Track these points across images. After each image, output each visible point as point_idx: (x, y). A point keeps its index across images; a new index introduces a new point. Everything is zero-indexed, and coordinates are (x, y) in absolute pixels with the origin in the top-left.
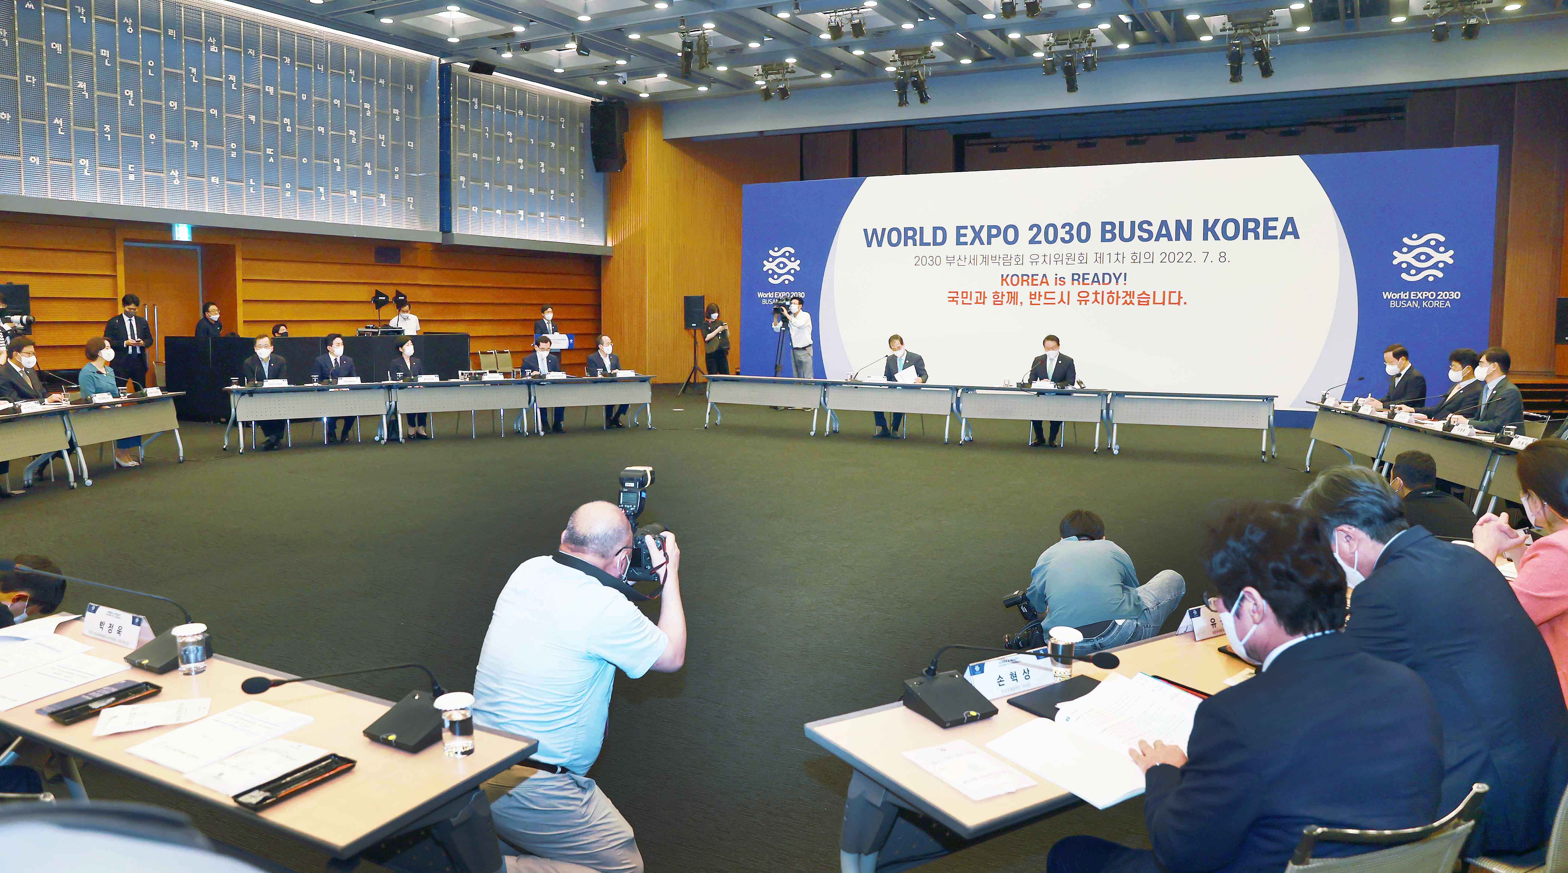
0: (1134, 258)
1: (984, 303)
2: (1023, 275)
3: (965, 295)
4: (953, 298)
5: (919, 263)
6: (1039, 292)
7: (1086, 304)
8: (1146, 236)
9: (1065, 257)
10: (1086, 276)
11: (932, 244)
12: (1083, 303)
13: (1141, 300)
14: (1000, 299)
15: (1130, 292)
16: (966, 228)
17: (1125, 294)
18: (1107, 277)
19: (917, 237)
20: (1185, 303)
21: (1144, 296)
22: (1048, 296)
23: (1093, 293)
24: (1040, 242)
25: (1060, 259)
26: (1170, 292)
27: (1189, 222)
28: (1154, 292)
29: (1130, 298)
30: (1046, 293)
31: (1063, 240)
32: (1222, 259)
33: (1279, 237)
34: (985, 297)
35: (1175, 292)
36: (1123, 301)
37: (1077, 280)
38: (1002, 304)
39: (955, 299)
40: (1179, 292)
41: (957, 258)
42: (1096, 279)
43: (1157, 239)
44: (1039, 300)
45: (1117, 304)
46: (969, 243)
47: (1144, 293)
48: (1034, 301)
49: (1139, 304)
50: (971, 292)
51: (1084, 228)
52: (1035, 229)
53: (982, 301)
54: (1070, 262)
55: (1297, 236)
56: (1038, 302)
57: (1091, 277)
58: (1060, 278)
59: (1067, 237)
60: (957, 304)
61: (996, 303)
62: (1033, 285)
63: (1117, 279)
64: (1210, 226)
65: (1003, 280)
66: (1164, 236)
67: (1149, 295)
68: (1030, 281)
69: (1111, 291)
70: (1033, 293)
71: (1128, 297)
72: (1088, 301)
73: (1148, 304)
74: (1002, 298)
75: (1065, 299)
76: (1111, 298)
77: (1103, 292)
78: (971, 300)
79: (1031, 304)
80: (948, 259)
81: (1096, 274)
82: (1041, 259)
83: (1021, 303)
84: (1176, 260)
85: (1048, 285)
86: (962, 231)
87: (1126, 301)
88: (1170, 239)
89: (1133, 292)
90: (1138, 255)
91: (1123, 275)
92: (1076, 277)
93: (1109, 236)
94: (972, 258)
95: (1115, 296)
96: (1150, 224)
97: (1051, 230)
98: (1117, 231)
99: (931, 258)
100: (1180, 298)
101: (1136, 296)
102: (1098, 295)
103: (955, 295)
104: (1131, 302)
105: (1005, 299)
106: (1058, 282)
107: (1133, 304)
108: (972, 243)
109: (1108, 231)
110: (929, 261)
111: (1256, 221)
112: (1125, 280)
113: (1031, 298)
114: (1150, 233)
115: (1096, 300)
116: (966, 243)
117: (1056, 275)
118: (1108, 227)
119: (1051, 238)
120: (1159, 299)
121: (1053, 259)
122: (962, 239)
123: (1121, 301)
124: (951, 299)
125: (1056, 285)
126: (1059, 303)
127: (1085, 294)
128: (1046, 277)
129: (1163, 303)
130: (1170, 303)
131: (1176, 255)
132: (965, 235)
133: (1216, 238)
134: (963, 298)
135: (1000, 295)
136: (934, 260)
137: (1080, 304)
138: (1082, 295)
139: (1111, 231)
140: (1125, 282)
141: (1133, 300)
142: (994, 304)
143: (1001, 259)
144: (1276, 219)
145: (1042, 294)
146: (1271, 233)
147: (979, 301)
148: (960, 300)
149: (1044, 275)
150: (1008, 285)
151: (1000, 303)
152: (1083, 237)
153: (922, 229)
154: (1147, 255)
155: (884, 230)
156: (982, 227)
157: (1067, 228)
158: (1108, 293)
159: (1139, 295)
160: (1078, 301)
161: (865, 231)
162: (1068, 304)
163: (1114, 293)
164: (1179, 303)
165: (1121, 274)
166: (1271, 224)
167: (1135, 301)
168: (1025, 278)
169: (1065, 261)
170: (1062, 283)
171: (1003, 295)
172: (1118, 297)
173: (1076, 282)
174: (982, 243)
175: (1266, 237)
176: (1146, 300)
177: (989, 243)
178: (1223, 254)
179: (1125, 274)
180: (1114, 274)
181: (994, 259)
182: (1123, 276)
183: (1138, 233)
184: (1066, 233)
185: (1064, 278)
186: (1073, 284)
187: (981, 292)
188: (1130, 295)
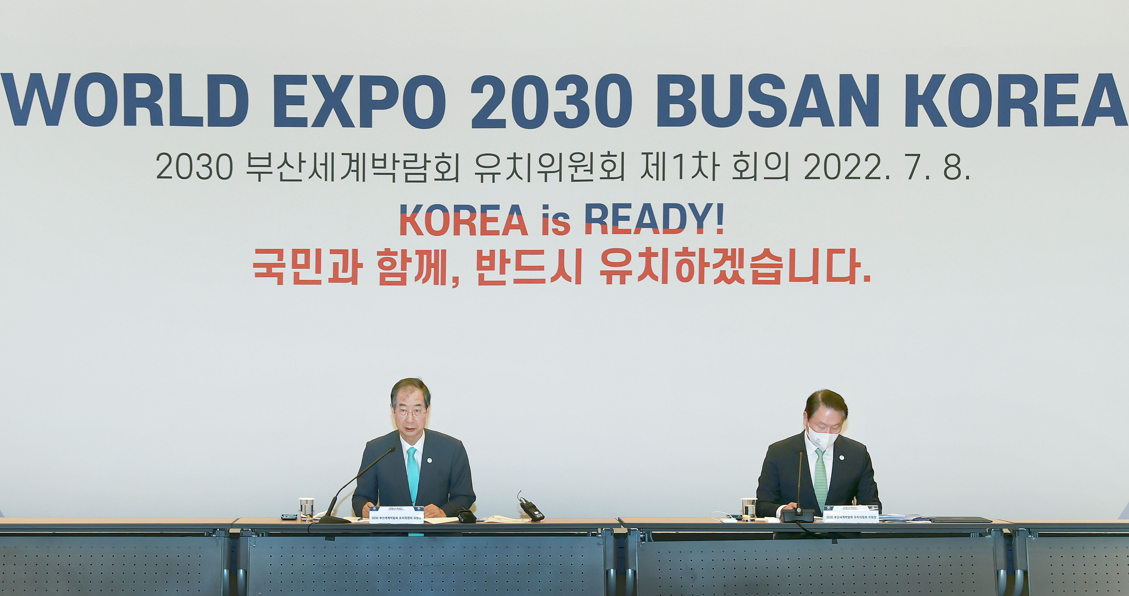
0: (741, 166)
1: (354, 280)
2: (458, 208)
3: (301, 259)
4: (269, 266)
5: (171, 171)
6: (503, 252)
7: (623, 282)
8: (768, 112)
9: (566, 162)
10: (622, 212)
11: (205, 121)
12: (616, 279)
13: (761, 270)
14: (398, 269)
15: (734, 250)
16: (301, 80)
17: (720, 256)
18: (675, 215)
19: (164, 102)
20: (867, 279)
21: (767, 260)
22: (527, 260)
23: (641, 255)
24: (501, 124)
25: (556, 167)
26: (831, 252)
27: (873, 81)
28: (792, 252)
29: (733, 266)
30: (519, 253)
31: (561, 118)
32: (952, 172)
33: (1080, 121)
34: (357, 266)
35: (842, 251)
36: (716, 273)
37: (601, 221)
38: (403, 283)
39: (275, 270)
40: (853, 251)
41: (277, 160)
42: (647, 220)
43: (796, 122)
44: (503, 271)
45: (701, 281)
46: (310, 122)
47: (767, 253)
48: (489, 276)
49: (755, 281)
50: (318, 252)
51: (614, 91)
52: (488, 90)
53: (349, 275)
54: (581, 174)
55: (1120, 121)
56: (501, 278)
57: (634, 213)
58: (556, 217)
59: (572, 112)
60: (280, 282)
61: (388, 279)
62: (485, 232)
63: (700, 220)
64: (921, 91)
65: (404, 220)
66: (812, 113)
67: (780, 259)
68: (477, 222)
69: (685, 249)
70: (486, 253)
71: (728, 263)
72: (630, 273)
73: (777, 282)
74: (404, 267)
75: (570, 269)
76: (685, 268)
77: (665, 251)
78: (318, 271)
79: (482, 281)
80: (253, 162)
81: (647, 208)
82: (505, 167)
83: (456, 280)
84: (844, 173)
85: (524, 232)
86: (292, 90)
87: (723, 273)
88: (827, 122)
89: (741, 251)
90: (751, 160)
91: (714, 210)
92: (596, 213)
93: (676, 111)
94: (321, 160)
95: (695, 260)
96: (778, 83)
97: (530, 92)
98: (697, 99)
99: (205, 160)
100: (854, 265)
101: (747, 261)
102: (653, 259)
103: (273, 258)
104: (736, 277)
105: (412, 269)
106: (551, 225)
107: (742, 281)
108: (320, 121)
109: (676, 100)
110: (197, 166)
111: (1028, 82)
112: (720, 222)
113: (480, 267)
114: (778, 105)
115: (648, 271)
116: (301, 122)
117: (546, 207)
118: (676, 90)
119: (530, 112)
120: (804, 269)
121: (535, 166)
122: (292, 111)
123: (711, 274)
124: (264, 270)
125: (545, 232)
126: (554, 279)
127: (621, 257)
128: (519, 214)
129: (814, 279)
130: (830, 278)
131: (842, 160)
132: (299, 100)
133: (937, 121)
134: (295, 265)
135: (398, 259)
136: (213, 166)
137: (609, 282)
138: (612, 258)
139: (684, 100)
140: (720, 227)
141: (740, 270)
142: (383, 282)
143: (399, 166)
144: (1073, 79)
145: (511, 255)
146: (1063, 110)
147: (341, 275)
148: (288, 272)
149: (515, 209)
150: (419, 232)
151: (399, 279)
152: (614, 111)
153: (176, 80)
154: (773, 161)
155: (63, 79)
156: (345, 81)
157: (572, 89)
158: (678, 254)
159: (754, 259)
160: (603, 273)
161: (8, 80)
162: (578, 281)
163: (693, 254)
164: (851, 279)
165: (709, 206)
166: (1062, 89)
167: (747, 273)
168: (465, 215)
169: (567, 172)
170: (561, 229)
171: (406, 260)
172: (703, 264)
173: (596, 227)
174: (346, 121)
175: (1052, 120)
176: (772, 271)
177: (366, 122)
178: (952, 160)
179: (720, 207)
180: (692, 206)
181: (380, 164)
182: (713, 212)
183: (749, 104)
184: (570, 100)
185: (566, 216)
186: (588, 231)
187: (345, 252)
188: (732, 259)
